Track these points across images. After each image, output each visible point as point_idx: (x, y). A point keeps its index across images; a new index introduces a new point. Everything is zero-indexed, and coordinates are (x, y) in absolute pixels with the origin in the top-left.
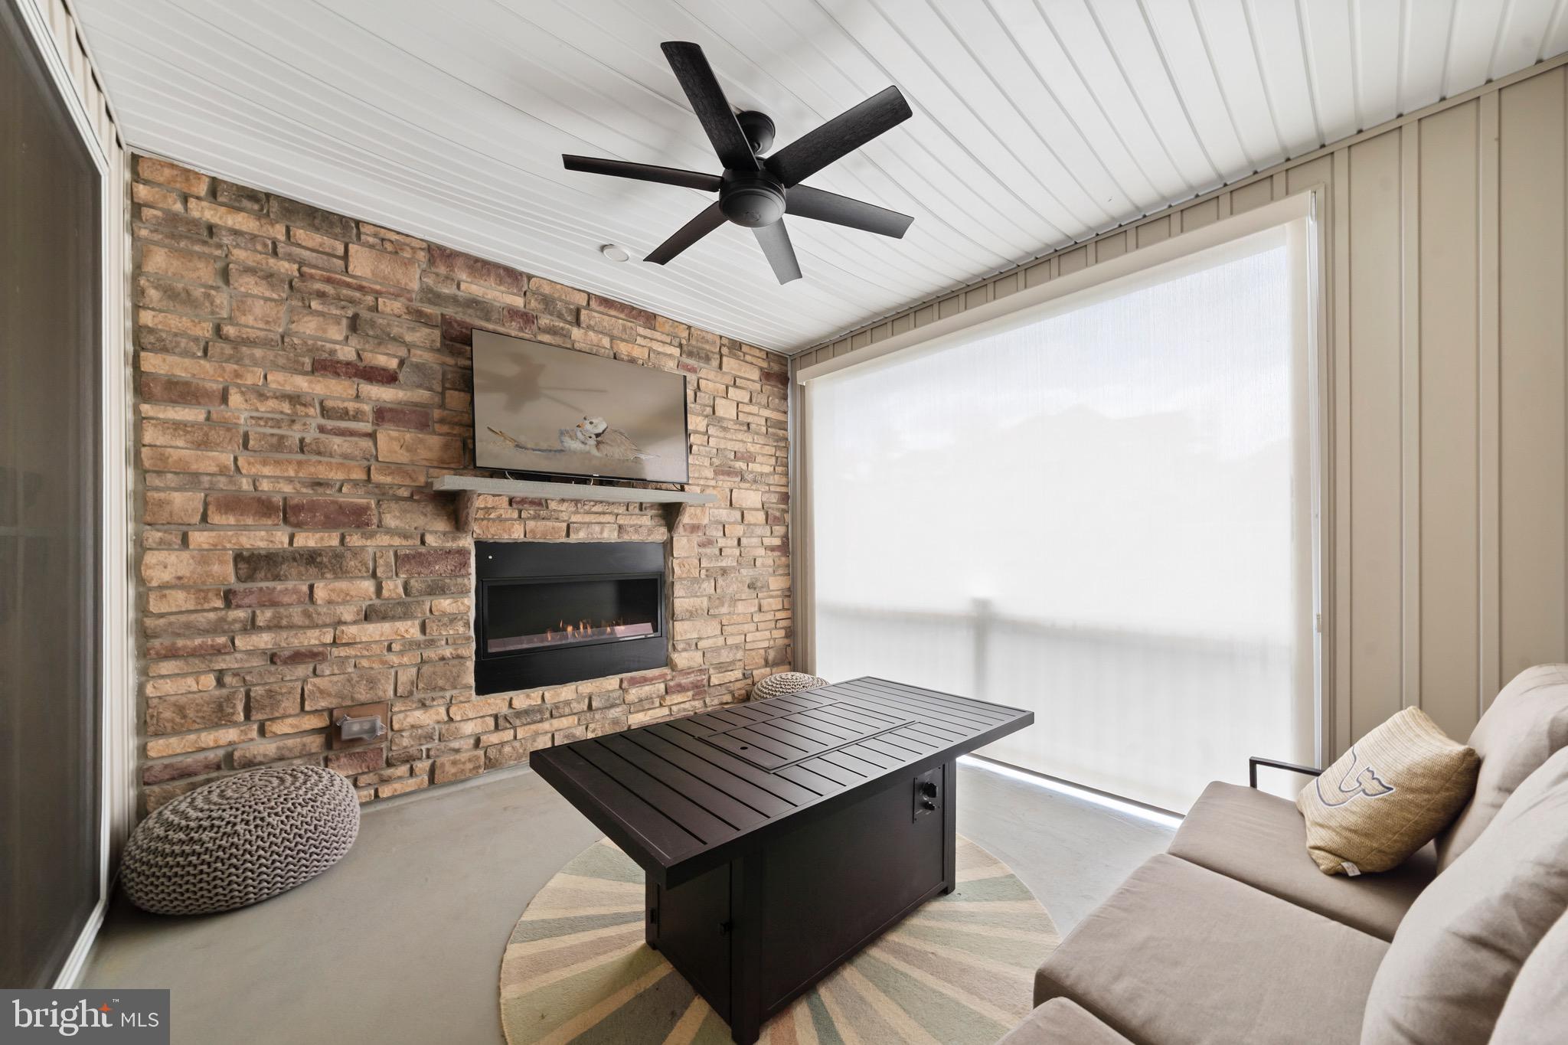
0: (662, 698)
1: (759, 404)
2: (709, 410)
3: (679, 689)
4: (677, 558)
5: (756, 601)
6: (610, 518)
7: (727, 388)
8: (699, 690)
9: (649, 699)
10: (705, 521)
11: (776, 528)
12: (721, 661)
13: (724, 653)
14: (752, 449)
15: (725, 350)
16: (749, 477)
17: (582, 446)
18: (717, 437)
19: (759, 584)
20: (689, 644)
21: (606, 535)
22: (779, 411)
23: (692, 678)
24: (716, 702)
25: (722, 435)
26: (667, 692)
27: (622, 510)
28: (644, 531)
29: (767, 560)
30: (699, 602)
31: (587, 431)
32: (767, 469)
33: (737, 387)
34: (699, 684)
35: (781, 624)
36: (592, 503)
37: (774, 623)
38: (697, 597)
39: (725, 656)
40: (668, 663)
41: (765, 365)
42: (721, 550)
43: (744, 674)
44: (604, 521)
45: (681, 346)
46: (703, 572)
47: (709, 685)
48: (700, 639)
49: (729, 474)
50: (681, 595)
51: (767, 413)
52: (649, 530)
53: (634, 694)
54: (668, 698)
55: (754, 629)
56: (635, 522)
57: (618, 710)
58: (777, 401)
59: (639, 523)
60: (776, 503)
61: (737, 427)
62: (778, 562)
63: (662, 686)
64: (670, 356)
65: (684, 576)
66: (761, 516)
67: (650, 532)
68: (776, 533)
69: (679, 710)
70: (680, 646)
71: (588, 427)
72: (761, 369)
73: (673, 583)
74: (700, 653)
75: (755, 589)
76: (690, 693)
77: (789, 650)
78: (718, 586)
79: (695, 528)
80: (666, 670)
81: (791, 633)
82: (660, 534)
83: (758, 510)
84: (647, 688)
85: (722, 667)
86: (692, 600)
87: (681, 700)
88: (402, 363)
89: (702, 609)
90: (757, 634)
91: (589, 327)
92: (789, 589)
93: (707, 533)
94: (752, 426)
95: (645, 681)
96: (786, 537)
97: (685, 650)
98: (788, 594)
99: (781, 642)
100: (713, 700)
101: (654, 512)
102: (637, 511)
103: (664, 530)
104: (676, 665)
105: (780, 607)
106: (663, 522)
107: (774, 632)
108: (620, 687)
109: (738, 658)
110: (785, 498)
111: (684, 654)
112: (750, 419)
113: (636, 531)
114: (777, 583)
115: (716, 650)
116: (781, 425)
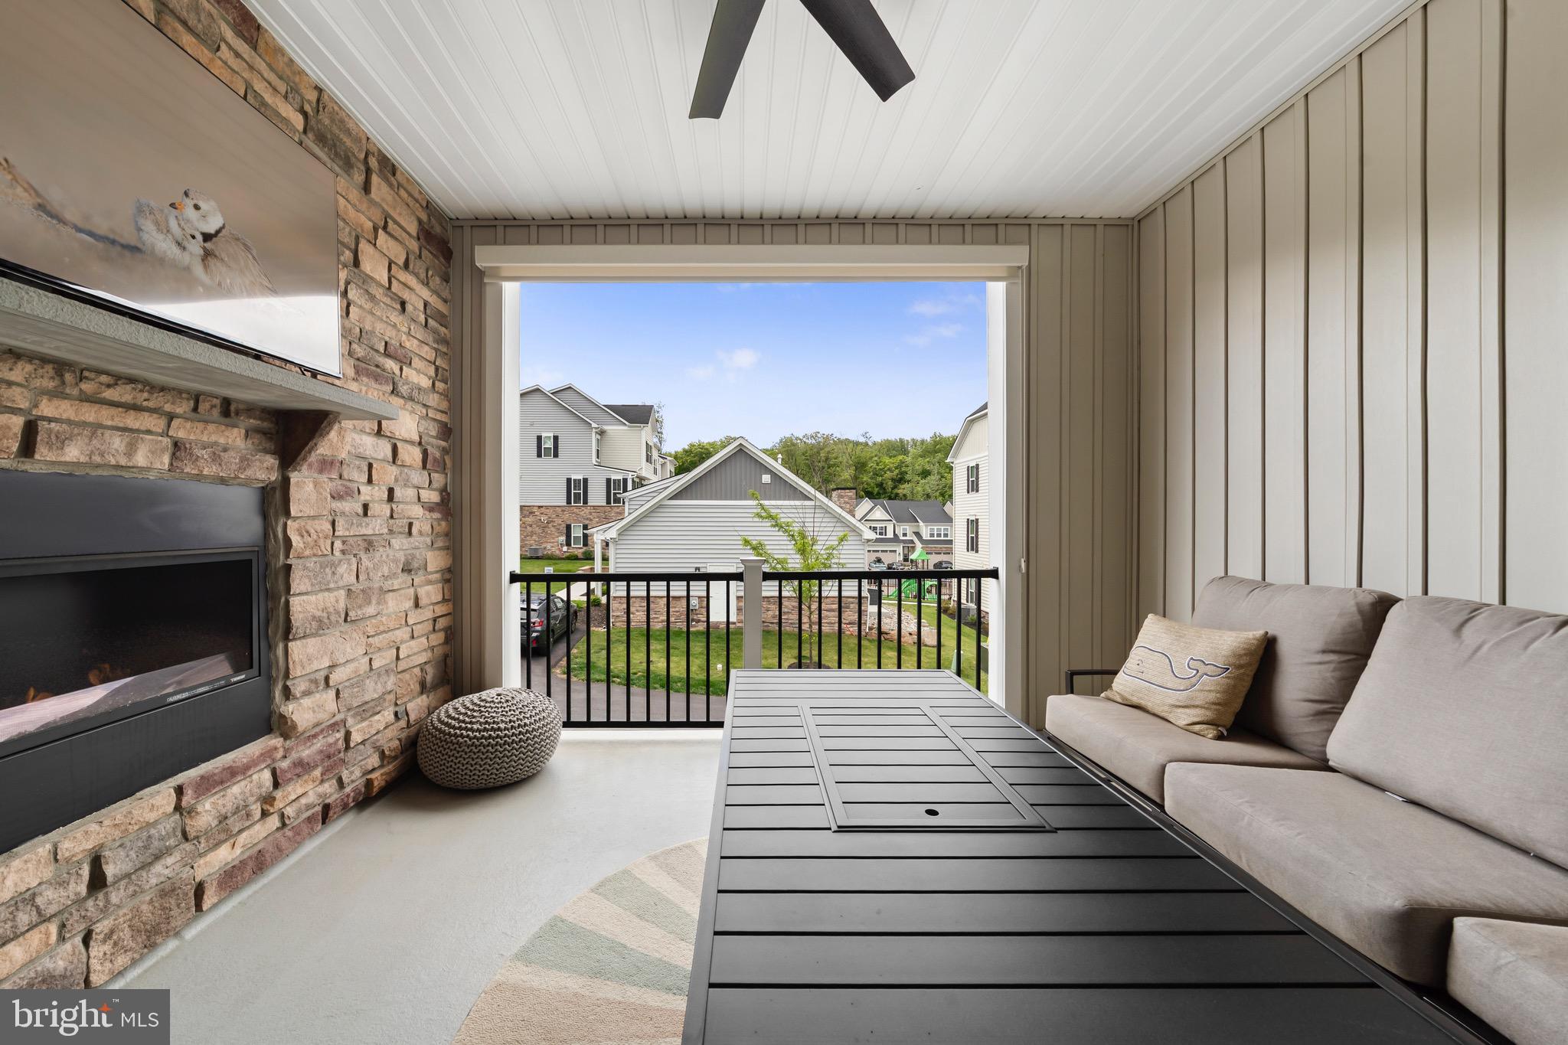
0: (268, 800)
1: (417, 275)
2: (348, 255)
3: (299, 770)
4: (296, 518)
5: (412, 591)
6: (151, 422)
7: (375, 229)
8: (332, 762)
9: (242, 810)
10: (343, 455)
11: (435, 475)
12: (367, 698)
13: (369, 684)
14: (408, 345)
15: (373, 163)
16: (404, 389)
18: (361, 307)
19: (415, 565)
20: (315, 682)
21: (141, 459)
22: (439, 296)
23: (319, 744)
24: (358, 773)
25: (368, 306)
26: (276, 785)
27: (183, 407)
28: (232, 459)
29: (424, 521)
30: (333, 600)
32: (425, 383)
33: (386, 232)
34: (332, 750)
35: (442, 623)
36: (104, 379)
37: (431, 622)
38: (328, 590)
39: (372, 690)
40: (281, 726)
41: (424, 217)
42: (366, 507)
43: (396, 714)
44: (136, 425)
45: (304, 114)
46: (338, 544)
47: (347, 748)
48: (332, 667)
49: (377, 378)
50: (303, 588)
51: (426, 294)
52: (243, 459)
53: (208, 811)
54: (278, 794)
55: (407, 636)
56: (213, 438)
57: (170, 860)
58: (437, 280)
59: (222, 441)
60: (437, 438)
61: (388, 301)
62: (437, 529)
63: (267, 775)
65: (307, 552)
66: (416, 454)
67: (245, 462)
68: (435, 485)
69: (299, 813)
70: (298, 687)
72: (420, 221)
73: (288, 568)
74: (332, 693)
75: (410, 571)
76: (317, 773)
77: (449, 661)
78: (362, 569)
79: (326, 465)
80: (274, 741)
81: (452, 635)
82: (265, 469)
83: (412, 443)
84: (236, 790)
85: (366, 711)
86: (320, 596)
87: (300, 791)
89: (338, 613)
90: (413, 643)
92: (449, 570)
93: (345, 475)
94: (409, 308)
95: (233, 773)
96: (443, 491)
97: (307, 693)
98: (447, 576)
99: (439, 651)
100: (352, 773)
101: (252, 423)
102: (216, 412)
103: (271, 461)
104: (294, 727)
105: (440, 598)
106: (270, 446)
107: (432, 637)
108: (178, 808)
109: (389, 689)
110: (446, 431)
111: (306, 702)
112: (406, 295)
113: (216, 458)
114: (436, 561)
115: (358, 682)
116: (441, 319)
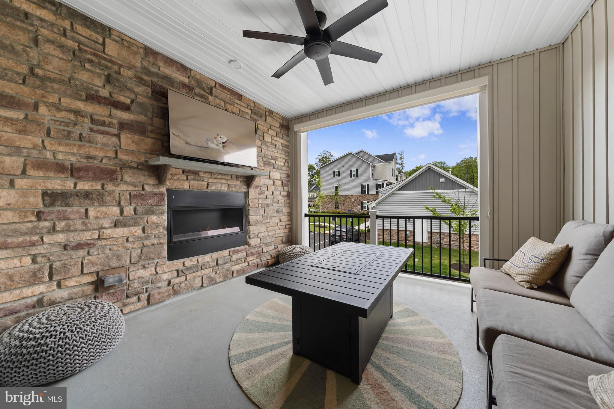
0: (245, 259)
1: (279, 137)
2: (262, 137)
3: (252, 254)
4: (251, 199)
5: (279, 217)
6: (224, 181)
7: (268, 129)
8: (259, 254)
9: (240, 259)
10: (261, 184)
11: (285, 188)
12: (267, 242)
13: (268, 238)
14: (277, 155)
15: (267, 114)
16: (276, 167)
17: (216, 147)
18: (265, 149)
19: (280, 211)
20: (255, 235)
21: (223, 188)
22: (286, 141)
23: (256, 250)
24: (265, 259)
25: (266, 148)
26: (247, 256)
27: (229, 178)
28: (238, 187)
29: (282, 200)
30: (259, 218)
31: (219, 140)
32: (282, 164)
33: (272, 129)
34: (259, 252)
35: (287, 226)
36: (217, 174)
37: (285, 226)
38: (258, 215)
39: (268, 240)
40: (247, 243)
41: (281, 121)
42: (266, 196)
43: (275, 247)
44: (222, 182)
45: (251, 110)
46: (260, 205)
47: (262, 252)
48: (259, 233)
49: (269, 165)
50: (252, 215)
51: (282, 141)
52: (240, 187)
53: (235, 257)
54: (247, 258)
55: (278, 229)
56: (234, 183)
57: (228, 264)
58: (285, 136)
59: (236, 184)
60: (285, 178)
61: (272, 146)
62: (286, 202)
63: (245, 253)
64: (247, 113)
65: (253, 207)
66: (280, 182)
68: (285, 190)
69: (252, 264)
70: (252, 236)
71: (219, 139)
72: (280, 123)
73: (249, 210)
74: (259, 239)
75: (278, 212)
76: (256, 256)
77: (290, 237)
78: (266, 211)
79: (257, 187)
80: (247, 247)
81: (291, 230)
82: (244, 189)
83: (279, 180)
84: (239, 254)
85: (267, 245)
86: (256, 216)
87: (252, 259)
88: (132, 101)
89: (260, 221)
90: (279, 230)
91: (216, 96)
92: (290, 213)
93: (261, 189)
94: (277, 146)
95: (239, 251)
96: (288, 192)
97: (253, 238)
98: (289, 214)
99: (287, 234)
100: (264, 258)
101: (242, 179)
102: (235, 178)
103: (245, 187)
104: (250, 244)
105: (287, 220)
106: (245, 184)
107: (285, 230)
108: (229, 255)
109: (273, 241)
110: (288, 176)
111: (253, 240)
112: (276, 143)
113: (235, 187)
114: (286, 210)
115: (265, 237)
116: (287, 147)
